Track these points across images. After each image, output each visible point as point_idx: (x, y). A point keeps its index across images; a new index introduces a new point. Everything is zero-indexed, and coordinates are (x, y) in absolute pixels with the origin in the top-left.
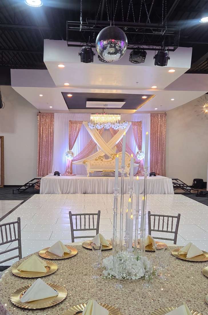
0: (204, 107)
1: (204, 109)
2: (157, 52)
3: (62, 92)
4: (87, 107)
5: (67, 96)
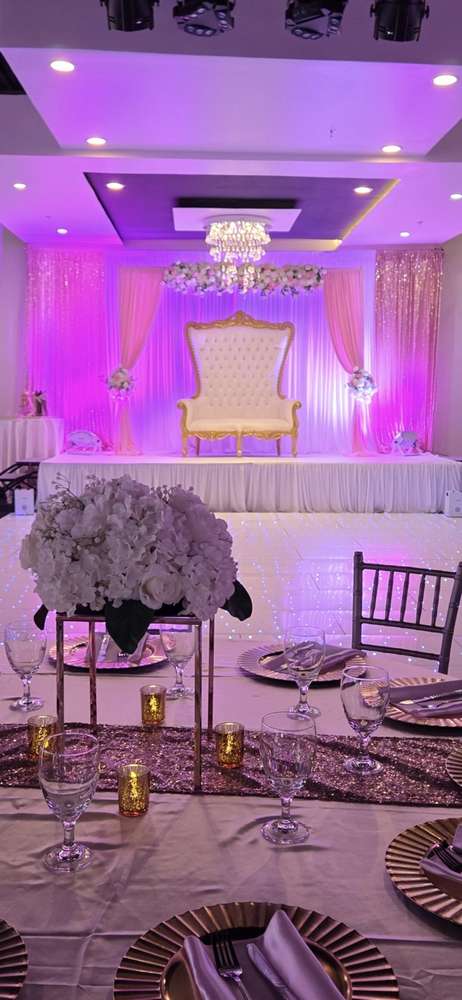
3: (86, 174)
4: (177, 229)
5: (106, 188)
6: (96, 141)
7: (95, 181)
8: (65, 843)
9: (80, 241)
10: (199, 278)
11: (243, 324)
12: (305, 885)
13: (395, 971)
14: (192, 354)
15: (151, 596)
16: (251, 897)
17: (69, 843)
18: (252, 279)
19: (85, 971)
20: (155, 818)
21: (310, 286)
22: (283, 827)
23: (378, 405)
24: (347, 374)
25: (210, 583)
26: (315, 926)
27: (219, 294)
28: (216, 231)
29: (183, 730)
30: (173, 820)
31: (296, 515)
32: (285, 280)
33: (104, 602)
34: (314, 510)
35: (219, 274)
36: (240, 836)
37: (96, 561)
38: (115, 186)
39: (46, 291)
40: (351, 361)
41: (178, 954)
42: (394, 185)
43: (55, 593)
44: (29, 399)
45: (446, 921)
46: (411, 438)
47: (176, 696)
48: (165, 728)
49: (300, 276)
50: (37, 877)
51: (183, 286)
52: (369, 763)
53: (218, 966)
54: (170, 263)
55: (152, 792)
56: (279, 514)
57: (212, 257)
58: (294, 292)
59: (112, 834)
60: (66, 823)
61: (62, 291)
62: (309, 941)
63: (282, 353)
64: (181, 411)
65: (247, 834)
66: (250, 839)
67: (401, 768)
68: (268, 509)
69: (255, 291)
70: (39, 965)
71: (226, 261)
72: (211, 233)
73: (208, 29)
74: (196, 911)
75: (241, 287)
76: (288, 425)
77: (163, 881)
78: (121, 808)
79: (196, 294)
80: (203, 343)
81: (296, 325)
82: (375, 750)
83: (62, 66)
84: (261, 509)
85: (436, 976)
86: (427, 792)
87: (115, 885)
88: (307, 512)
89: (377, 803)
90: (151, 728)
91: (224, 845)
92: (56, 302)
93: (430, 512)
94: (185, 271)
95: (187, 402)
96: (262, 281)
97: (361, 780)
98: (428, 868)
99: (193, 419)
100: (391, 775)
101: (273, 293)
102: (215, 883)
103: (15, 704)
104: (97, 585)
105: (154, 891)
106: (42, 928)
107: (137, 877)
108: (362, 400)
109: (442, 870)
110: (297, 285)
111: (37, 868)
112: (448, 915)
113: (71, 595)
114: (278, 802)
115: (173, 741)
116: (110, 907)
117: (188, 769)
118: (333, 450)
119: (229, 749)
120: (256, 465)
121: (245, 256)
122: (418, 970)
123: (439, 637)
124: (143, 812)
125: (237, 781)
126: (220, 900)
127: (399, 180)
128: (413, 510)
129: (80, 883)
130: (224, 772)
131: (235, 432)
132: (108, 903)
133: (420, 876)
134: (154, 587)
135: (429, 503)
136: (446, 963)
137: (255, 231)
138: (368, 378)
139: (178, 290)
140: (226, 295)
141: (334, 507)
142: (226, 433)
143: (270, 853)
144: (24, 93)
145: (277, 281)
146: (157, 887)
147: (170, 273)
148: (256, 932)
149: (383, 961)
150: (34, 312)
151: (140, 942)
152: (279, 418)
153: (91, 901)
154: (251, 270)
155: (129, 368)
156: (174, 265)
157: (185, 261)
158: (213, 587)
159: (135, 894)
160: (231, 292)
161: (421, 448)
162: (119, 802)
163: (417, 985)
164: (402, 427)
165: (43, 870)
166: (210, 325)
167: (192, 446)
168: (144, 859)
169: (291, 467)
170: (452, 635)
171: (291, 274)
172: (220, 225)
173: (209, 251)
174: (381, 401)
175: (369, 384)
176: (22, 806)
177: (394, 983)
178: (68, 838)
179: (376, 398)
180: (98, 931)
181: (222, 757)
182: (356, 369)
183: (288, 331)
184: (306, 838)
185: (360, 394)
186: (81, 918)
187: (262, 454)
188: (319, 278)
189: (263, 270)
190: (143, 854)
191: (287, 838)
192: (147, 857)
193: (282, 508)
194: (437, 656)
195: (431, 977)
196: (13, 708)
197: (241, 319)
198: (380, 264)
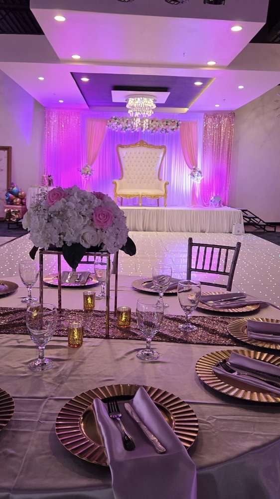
3: (71, 73)
4: (113, 101)
5: (81, 80)
6: (76, 57)
7: (76, 76)
8: (40, 357)
9: (69, 106)
10: (123, 124)
11: (143, 146)
12: (156, 378)
13: (197, 416)
14: (120, 160)
15: (85, 241)
16: (129, 382)
17: (42, 358)
18: (147, 124)
19: (43, 415)
20: (85, 348)
21: (173, 129)
22: (146, 353)
23: (204, 184)
24: (190, 170)
25: (115, 236)
26: (159, 395)
27: (132, 132)
28: (131, 102)
29: (102, 312)
30: (94, 349)
31: (165, 233)
32: (163, 126)
33: (62, 244)
34: (173, 231)
35: (132, 123)
36: (126, 356)
37: (59, 223)
38: (85, 79)
39: (54, 129)
40: (192, 164)
41: (90, 407)
42: (213, 81)
43: (39, 238)
44: (46, 179)
45: (224, 394)
46: (218, 199)
47: (101, 298)
48: (95, 311)
49: (169, 124)
50: (25, 373)
51: (116, 128)
52: (191, 326)
53: (109, 412)
54: (110, 117)
55: (84, 337)
56: (158, 232)
57: (129, 114)
58: (166, 132)
59: (64, 355)
60: (40, 348)
61: (61, 129)
62: (156, 402)
63: (161, 160)
64: (114, 185)
65: (129, 355)
66: (130, 358)
67: (205, 329)
68: (153, 230)
69: (149, 131)
70: (19, 412)
71: (135, 116)
72: (129, 103)
74: (101, 388)
75: (142, 129)
76: (163, 192)
77: (87, 375)
78: (69, 343)
79: (122, 132)
80: (125, 154)
81: (167, 146)
82: (193, 321)
83: (60, 18)
84: (149, 230)
85: (217, 419)
86: (218, 339)
87: (63, 376)
88: (171, 232)
89: (193, 343)
90: (88, 311)
91: (118, 360)
92: (58, 133)
93: (226, 233)
94: (117, 121)
95: (117, 181)
96: (152, 126)
97: (186, 333)
98: (216, 371)
99: (119, 189)
100: (201, 332)
101: (158, 132)
102: (112, 376)
103: (24, 300)
104: (60, 235)
105: (82, 379)
106: (24, 395)
107: (74, 373)
108: (196, 182)
109: (223, 372)
110: (168, 128)
111: (25, 369)
112: (224, 391)
113: (47, 239)
114: (145, 342)
115: (97, 316)
116: (59, 386)
117: (104, 328)
118: (183, 204)
119: (124, 319)
120: (148, 210)
121: (144, 113)
122: (208, 417)
123: (227, 277)
124: (79, 346)
125: (127, 334)
126: (113, 383)
127: (215, 79)
128: (218, 232)
129: (45, 375)
130: (121, 329)
131: (139, 195)
132: (58, 384)
133: (212, 374)
134: (87, 237)
135: (226, 229)
136: (223, 413)
137: (149, 102)
138: (199, 172)
139: (113, 130)
140: (135, 132)
141: (182, 230)
142: (134, 195)
143: (140, 364)
144: (44, 34)
145: (159, 126)
146: (84, 378)
147: (110, 121)
148: (129, 398)
149: (192, 411)
150: (48, 138)
151: (71, 401)
152: (159, 189)
153: (50, 383)
154: (147, 120)
155: (91, 165)
156: (112, 118)
157: (117, 116)
158: (117, 238)
159: (72, 381)
160: (138, 131)
161: (223, 204)
162: (68, 341)
163: (209, 423)
164: (214, 194)
165: (27, 370)
166: (128, 146)
167: (119, 201)
168: (78, 366)
169: (164, 211)
170: (233, 276)
171: (165, 123)
172: (133, 99)
173: (127, 112)
174: (205, 183)
175: (199, 174)
176: (22, 342)
177: (196, 421)
178: (41, 355)
179: (203, 180)
180: (52, 396)
181: (120, 323)
182: (194, 167)
183: (163, 149)
184: (158, 358)
185: (195, 179)
186: (44, 391)
187: (151, 205)
188: (178, 125)
189: (152, 121)
190: (78, 363)
191: (148, 358)
192: (79, 365)
193: (159, 229)
194: (226, 286)
195: (215, 419)
196: (22, 302)
197: (142, 144)
198: (206, 120)
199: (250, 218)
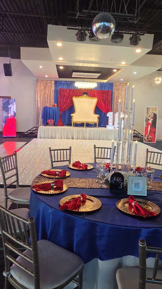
0: (156, 79)
1: (155, 81)
2: (132, 35)
3: (56, 65)
4: (72, 76)
5: (59, 68)
6: (61, 59)
14: (74, 104)
38: (61, 68)
42: (122, 70)
63: (95, 104)
73: (95, 40)
76: (96, 121)
80: (77, 101)
83: (59, 44)
95: (73, 115)
99: (74, 119)
142: (82, 122)
144: (49, 48)
166: (78, 97)
183: (96, 99)
199: (136, 134)
